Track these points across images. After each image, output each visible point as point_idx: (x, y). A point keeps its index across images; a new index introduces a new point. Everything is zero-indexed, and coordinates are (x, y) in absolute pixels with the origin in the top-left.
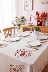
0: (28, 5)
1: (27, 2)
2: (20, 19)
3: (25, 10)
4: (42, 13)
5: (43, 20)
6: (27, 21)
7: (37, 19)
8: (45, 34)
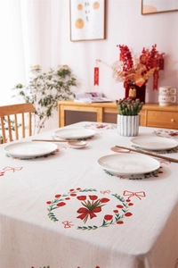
0: (85, 20)
1: (80, 7)
2: (50, 78)
3: (74, 41)
4: (144, 52)
5: (146, 81)
6: (80, 84)
7: (126, 75)
8: (163, 133)
